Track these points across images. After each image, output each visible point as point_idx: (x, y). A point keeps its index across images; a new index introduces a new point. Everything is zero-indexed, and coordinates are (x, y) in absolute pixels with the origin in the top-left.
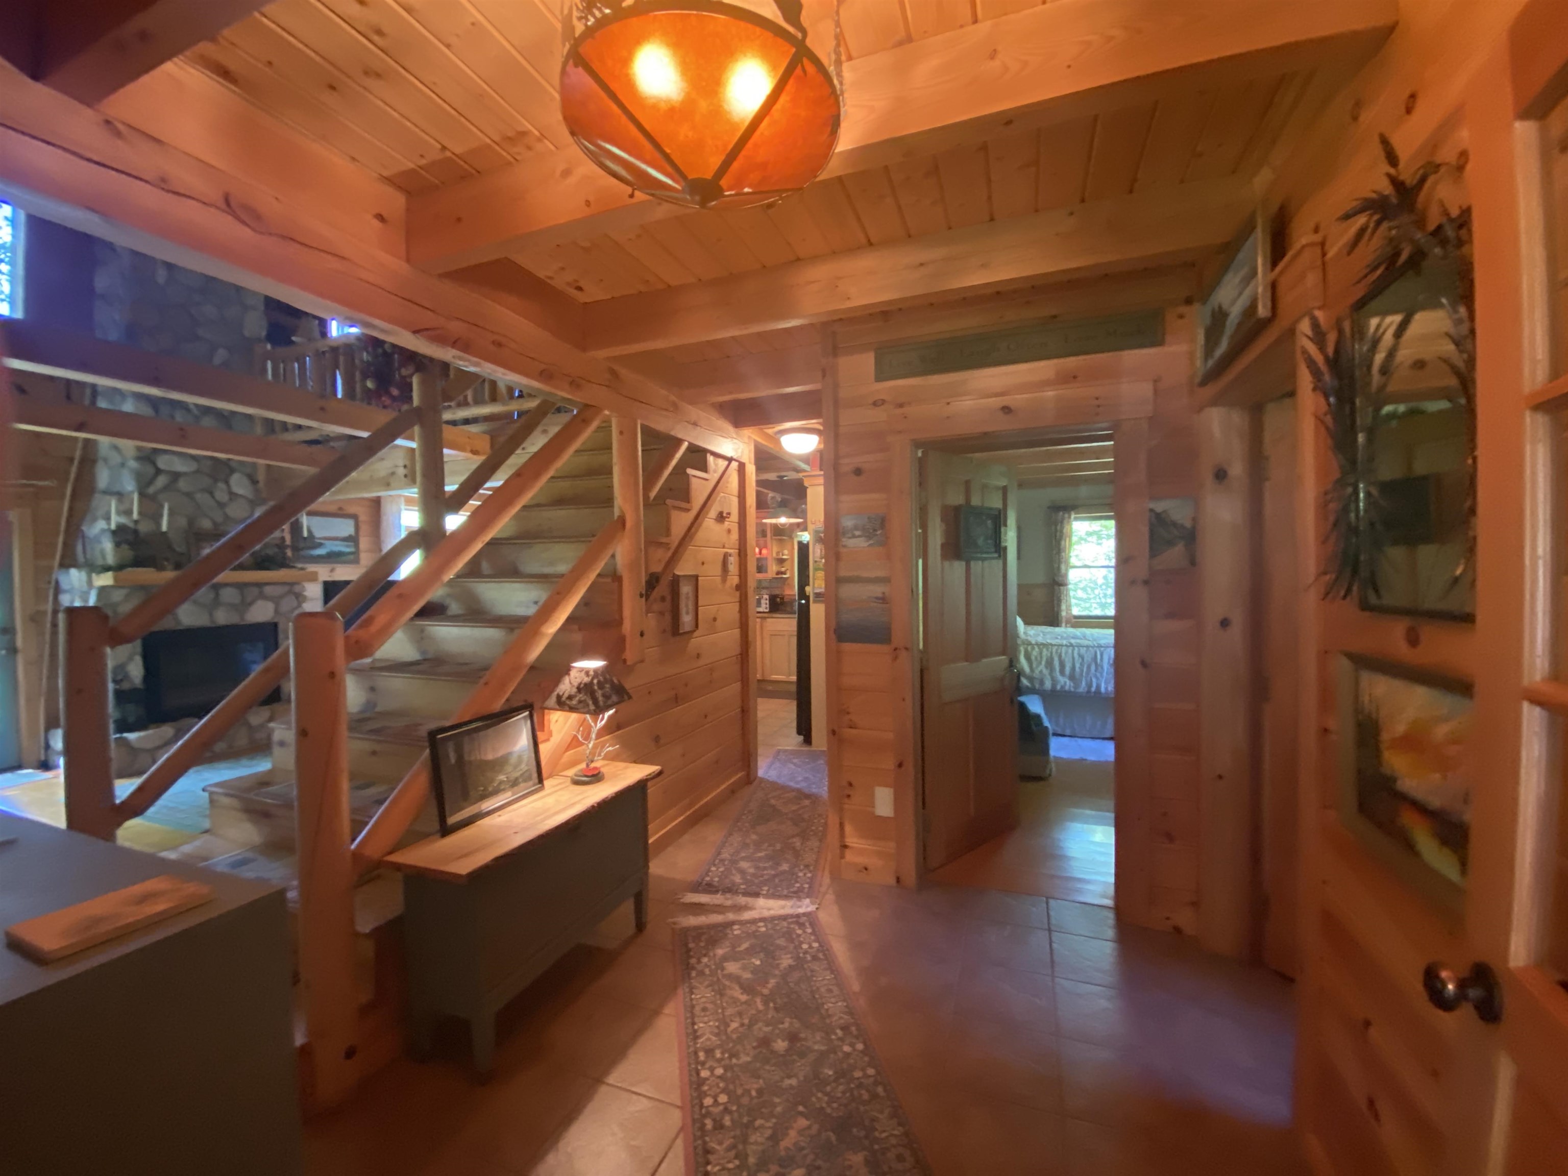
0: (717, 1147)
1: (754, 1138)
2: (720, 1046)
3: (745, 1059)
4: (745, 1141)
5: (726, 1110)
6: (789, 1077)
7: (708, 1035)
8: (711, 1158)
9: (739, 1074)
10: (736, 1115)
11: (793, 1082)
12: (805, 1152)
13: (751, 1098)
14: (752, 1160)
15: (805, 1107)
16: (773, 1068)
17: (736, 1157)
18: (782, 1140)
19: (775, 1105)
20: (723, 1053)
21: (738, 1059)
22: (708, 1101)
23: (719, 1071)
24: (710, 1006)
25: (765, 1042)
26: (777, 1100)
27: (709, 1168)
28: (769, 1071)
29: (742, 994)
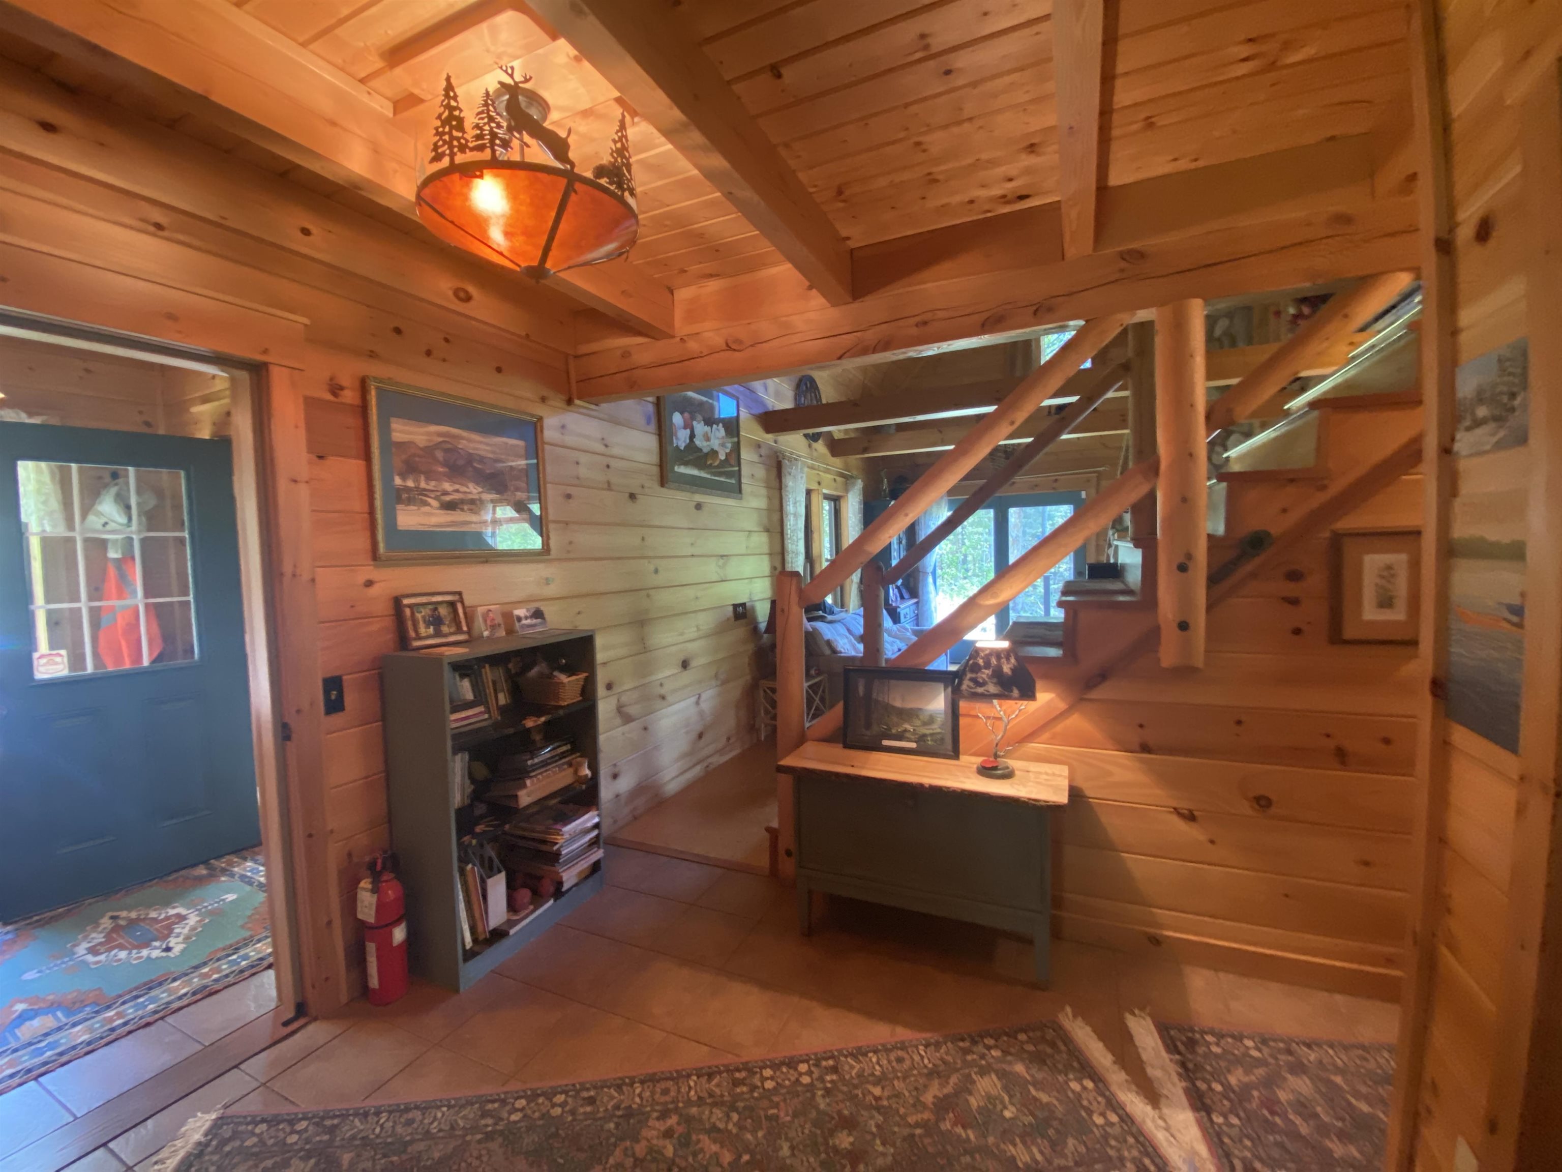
0: (714, 1083)
1: (718, 1113)
2: (843, 1079)
3: (822, 1104)
4: (715, 1104)
5: (754, 1088)
6: (792, 1148)
7: (857, 1066)
8: (704, 1080)
9: (801, 1098)
10: (747, 1096)
11: (785, 1151)
12: (690, 1159)
13: (765, 1110)
14: (694, 1110)
15: (748, 1162)
16: (807, 1131)
17: (700, 1098)
18: (709, 1138)
19: (754, 1132)
20: (832, 1081)
21: (823, 1096)
22: (768, 1073)
23: (806, 1080)
24: (907, 1064)
25: (849, 1124)
26: (760, 1134)
27: (695, 1078)
28: (803, 1127)
29: (935, 1097)
